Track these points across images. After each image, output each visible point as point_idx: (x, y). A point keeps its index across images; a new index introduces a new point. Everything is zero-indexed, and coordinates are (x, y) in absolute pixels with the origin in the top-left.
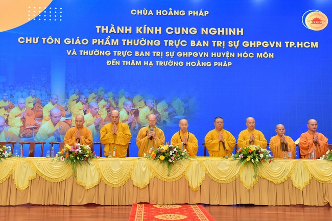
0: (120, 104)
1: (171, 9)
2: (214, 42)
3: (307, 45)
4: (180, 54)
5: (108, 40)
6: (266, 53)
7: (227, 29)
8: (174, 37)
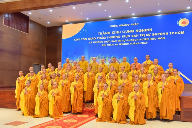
0: (107, 60)
1: (124, 24)
2: (141, 35)
3: (179, 33)
4: (127, 40)
5: (102, 37)
6: (161, 37)
7: (145, 29)
8: (125, 34)
